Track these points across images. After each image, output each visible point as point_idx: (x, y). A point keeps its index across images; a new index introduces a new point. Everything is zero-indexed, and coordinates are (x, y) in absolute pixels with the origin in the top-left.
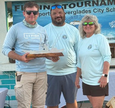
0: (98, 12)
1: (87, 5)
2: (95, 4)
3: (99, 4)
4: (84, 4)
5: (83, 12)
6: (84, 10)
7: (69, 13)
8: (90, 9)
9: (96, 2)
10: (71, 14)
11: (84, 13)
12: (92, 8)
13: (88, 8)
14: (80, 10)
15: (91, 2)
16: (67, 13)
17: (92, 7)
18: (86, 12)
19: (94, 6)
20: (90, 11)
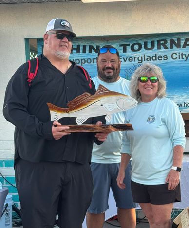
0: (179, 59)
1: (162, 46)
2: (174, 45)
3: (182, 44)
4: (156, 44)
5: (154, 58)
6: (156, 55)
7: (130, 59)
8: (166, 54)
9: (177, 42)
10: (135, 61)
11: (156, 60)
12: (168, 52)
13: (162, 52)
14: (149, 55)
15: (168, 42)
16: (127, 60)
17: (169, 49)
18: (159, 58)
19: (172, 48)
20: (165, 57)
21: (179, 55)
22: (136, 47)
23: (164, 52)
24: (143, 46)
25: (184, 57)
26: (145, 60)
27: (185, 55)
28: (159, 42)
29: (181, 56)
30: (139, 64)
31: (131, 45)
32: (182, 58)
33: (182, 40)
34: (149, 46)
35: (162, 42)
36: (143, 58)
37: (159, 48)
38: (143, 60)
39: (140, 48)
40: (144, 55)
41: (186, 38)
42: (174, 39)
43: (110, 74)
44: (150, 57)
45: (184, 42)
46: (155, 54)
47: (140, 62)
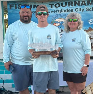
17: (74, 7)
18: (69, 11)
19: (76, 6)
20: (72, 10)
21: (79, 9)
22: (57, 5)
23: (72, 8)
24: (61, 5)
25: (81, 10)
26: (62, 12)
27: (82, 9)
28: (69, 3)
29: (80, 10)
30: (59, 14)
31: (55, 4)
32: (81, 11)
33: (81, 2)
34: (64, 5)
35: (70, 3)
36: (61, 11)
37: (69, 6)
38: (61, 12)
39: (59, 6)
40: (62, 9)
41: (83, 1)
42: (76, 1)
43: (27, 19)
44: (64, 10)
45: (81, 3)
46: (67, 9)
47: (60, 13)
